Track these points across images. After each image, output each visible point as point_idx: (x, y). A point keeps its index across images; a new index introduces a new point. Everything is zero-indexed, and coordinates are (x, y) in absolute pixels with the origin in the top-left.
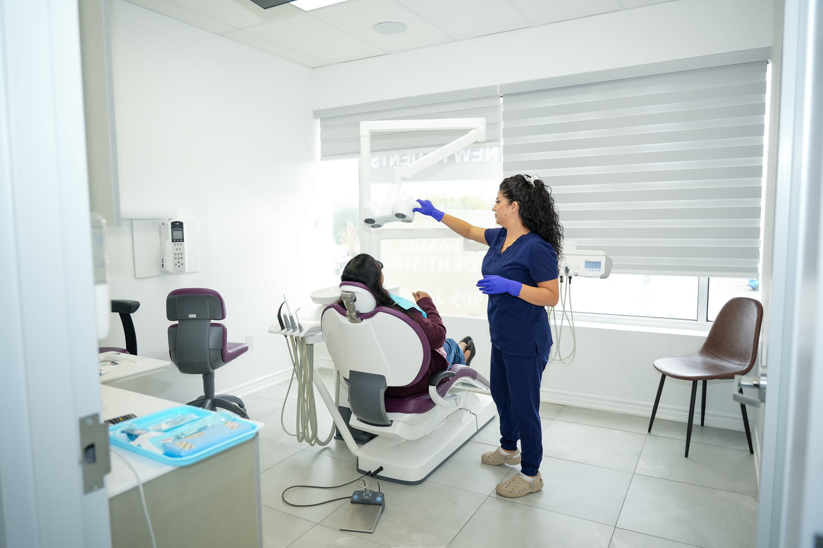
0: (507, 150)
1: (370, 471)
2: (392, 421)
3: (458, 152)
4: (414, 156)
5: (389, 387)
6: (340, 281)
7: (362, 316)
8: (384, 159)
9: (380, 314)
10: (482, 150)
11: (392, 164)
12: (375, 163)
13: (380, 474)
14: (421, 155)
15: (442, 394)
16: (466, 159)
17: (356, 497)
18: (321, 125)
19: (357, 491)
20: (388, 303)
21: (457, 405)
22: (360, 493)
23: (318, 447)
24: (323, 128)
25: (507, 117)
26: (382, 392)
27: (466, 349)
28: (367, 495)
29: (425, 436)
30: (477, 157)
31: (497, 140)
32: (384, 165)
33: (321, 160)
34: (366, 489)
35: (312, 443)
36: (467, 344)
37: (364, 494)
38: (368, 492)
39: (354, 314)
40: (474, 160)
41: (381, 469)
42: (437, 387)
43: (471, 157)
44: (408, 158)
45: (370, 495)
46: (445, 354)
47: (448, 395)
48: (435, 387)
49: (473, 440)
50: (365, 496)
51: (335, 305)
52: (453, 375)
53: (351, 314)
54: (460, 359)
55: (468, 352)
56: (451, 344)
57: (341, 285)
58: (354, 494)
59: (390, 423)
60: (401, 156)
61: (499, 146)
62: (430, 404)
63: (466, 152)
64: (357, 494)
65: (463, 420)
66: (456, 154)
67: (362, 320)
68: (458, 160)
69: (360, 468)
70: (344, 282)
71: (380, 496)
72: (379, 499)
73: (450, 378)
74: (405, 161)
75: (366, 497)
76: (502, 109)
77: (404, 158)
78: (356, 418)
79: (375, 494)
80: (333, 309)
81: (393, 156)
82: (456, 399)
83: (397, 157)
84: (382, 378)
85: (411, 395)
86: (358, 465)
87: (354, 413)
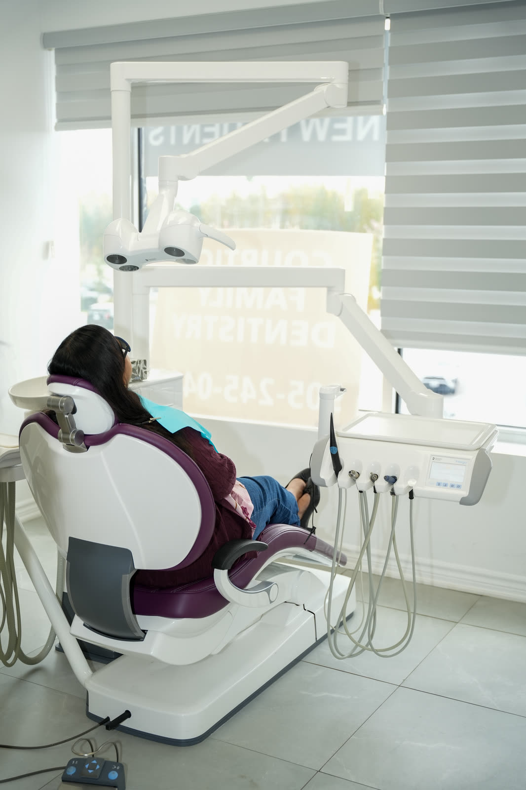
0: (393, 122)
1: (108, 718)
2: (145, 632)
3: (307, 122)
4: (226, 127)
5: (139, 571)
6: (46, 374)
7: (87, 441)
8: (173, 129)
9: (119, 438)
10: (350, 119)
11: (186, 139)
12: (156, 138)
13: (126, 723)
14: (239, 124)
15: (241, 583)
16: (322, 136)
17: (72, 771)
18: (56, 62)
19: (75, 759)
20: (137, 419)
21: (271, 602)
22: (79, 763)
23: (21, 668)
24: (62, 68)
25: (398, 57)
26: (127, 579)
27: (304, 491)
28: (93, 767)
29: (210, 656)
30: (342, 132)
31: (377, 103)
32: (173, 141)
33: (57, 128)
34: (93, 756)
35: (10, 661)
36: (305, 481)
37: (87, 766)
38: (95, 762)
39: (72, 436)
40: (336, 138)
41: (127, 714)
42: (229, 573)
43: (332, 132)
44: (215, 129)
45: (98, 767)
46: (251, 508)
47: (254, 582)
48: (226, 571)
49: (305, 659)
50: (89, 768)
51: (42, 416)
52: (263, 548)
53: (66, 436)
54: (287, 512)
55: (307, 498)
56: (265, 487)
57: (50, 381)
58: (70, 764)
59: (142, 635)
60: (203, 127)
61: (381, 113)
62: (218, 602)
63: (322, 122)
64: (74, 765)
65: (289, 623)
66: (303, 123)
67: (88, 448)
68: (306, 135)
69: (91, 711)
70: (53, 377)
71: (115, 770)
72: (113, 776)
73: (259, 554)
74: (211, 135)
75: (90, 771)
76: (387, 42)
77: (208, 130)
78: (83, 622)
79: (107, 766)
80: (35, 424)
81: (189, 127)
82: (268, 591)
83: (196, 127)
84: (126, 554)
85: (180, 585)
86: (87, 705)
87: (79, 615)
